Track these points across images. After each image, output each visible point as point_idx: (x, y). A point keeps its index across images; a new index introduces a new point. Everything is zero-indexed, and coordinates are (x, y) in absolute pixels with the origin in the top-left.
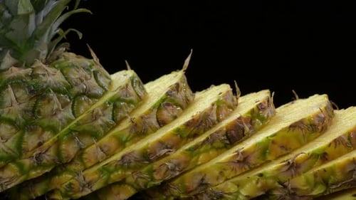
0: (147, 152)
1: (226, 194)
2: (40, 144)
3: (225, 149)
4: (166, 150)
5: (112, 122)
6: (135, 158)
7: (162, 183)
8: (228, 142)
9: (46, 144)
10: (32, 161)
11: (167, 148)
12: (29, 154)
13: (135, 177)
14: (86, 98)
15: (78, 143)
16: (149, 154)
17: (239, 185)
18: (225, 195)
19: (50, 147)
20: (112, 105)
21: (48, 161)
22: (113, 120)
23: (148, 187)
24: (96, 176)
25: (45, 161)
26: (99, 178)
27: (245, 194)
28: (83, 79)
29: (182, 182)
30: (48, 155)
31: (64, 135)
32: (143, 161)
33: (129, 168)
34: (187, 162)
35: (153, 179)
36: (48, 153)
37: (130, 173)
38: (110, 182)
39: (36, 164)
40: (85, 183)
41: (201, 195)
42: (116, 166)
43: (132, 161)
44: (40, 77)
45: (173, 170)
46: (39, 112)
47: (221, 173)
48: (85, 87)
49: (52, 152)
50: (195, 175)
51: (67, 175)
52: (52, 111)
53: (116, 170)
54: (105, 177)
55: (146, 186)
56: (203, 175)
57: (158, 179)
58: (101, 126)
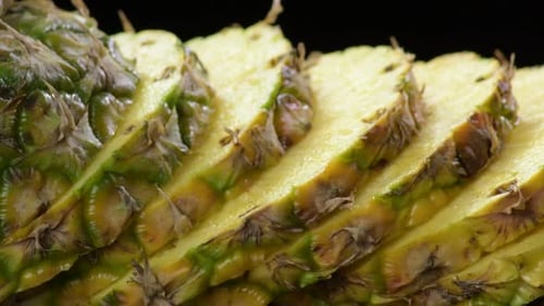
0: (293, 208)
1: (491, 286)
2: (43, 210)
3: (457, 189)
4: (338, 200)
5: (184, 149)
6: (273, 223)
7: (333, 274)
8: (462, 171)
9: (55, 208)
10: (29, 249)
11: (338, 194)
12: (20, 233)
13: (274, 266)
14: (113, 98)
15: (127, 201)
16: (301, 213)
17: (523, 264)
18: (488, 290)
19: (65, 214)
20: (174, 110)
21: (64, 246)
22: (184, 142)
23: (303, 286)
24: (185, 270)
25: (57, 246)
26: (190, 274)
27: (537, 284)
28: (96, 55)
29: (378, 269)
30: (65, 233)
31: (92, 185)
32: (289, 227)
33: (259, 245)
34: (389, 223)
35: (314, 268)
36: (66, 228)
37: (262, 257)
38: (214, 283)
39: (37, 256)
40: (159, 287)
41: (427, 292)
42: (231, 243)
43: (267, 229)
44: (11, 59)
45: (363, 243)
46: (29, 138)
47: (473, 240)
48: (103, 73)
49: (70, 227)
50: (410, 249)
51: (105, 276)
52: (58, 132)
53: (229, 252)
54: (202, 272)
55: (296, 282)
56: (432, 247)
57: (326, 265)
58: (166, 158)
